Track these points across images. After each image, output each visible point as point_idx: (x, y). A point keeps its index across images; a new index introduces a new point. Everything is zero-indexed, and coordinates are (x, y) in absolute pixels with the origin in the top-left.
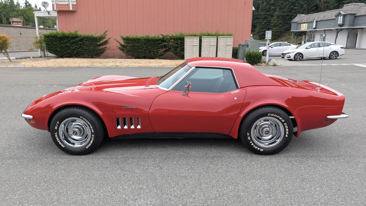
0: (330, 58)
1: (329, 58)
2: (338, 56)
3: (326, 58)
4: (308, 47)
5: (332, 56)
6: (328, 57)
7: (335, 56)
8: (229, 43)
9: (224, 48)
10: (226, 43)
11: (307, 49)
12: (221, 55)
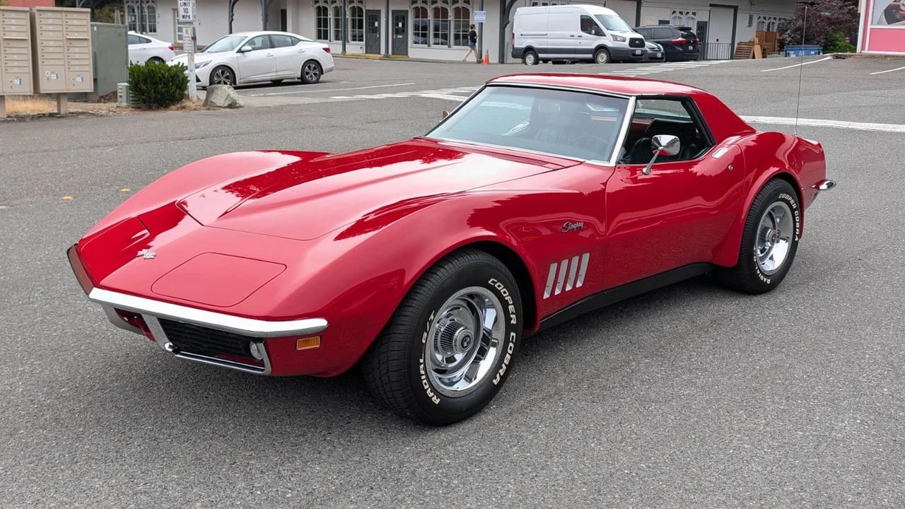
0: (303, 81)
1: (300, 80)
2: (322, 73)
3: (284, 81)
4: (243, 49)
5: (307, 73)
6: (298, 78)
7: (315, 74)
8: (76, 34)
9: (60, 50)
10: (65, 33)
11: (243, 52)
12: (54, 77)
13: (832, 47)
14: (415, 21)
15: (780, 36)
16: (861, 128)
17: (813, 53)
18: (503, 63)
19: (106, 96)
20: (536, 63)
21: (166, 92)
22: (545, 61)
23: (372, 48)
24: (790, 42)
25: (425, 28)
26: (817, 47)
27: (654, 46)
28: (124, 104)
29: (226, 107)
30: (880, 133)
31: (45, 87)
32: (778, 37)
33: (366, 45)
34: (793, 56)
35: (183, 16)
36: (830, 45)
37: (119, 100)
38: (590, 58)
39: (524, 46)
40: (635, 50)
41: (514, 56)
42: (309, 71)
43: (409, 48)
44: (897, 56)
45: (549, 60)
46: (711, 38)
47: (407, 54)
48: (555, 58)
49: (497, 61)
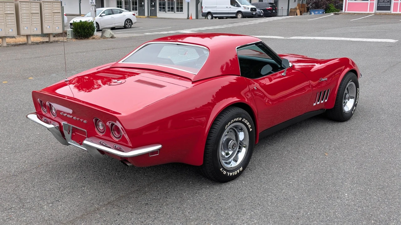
0: (125, 27)
2: (132, 24)
3: (116, 27)
4: (102, 15)
5: (127, 24)
6: (123, 26)
7: (130, 25)
8: (56, 10)
9: (51, 17)
10: (52, 10)
11: (102, 16)
12: (48, 27)
13: (328, 10)
14: (159, 2)
15: (308, 5)
16: (354, 40)
17: (321, 12)
18: (197, 19)
19: (58, 34)
20: (212, 18)
21: (88, 32)
22: (216, 17)
23: (141, 13)
24: (311, 8)
25: (164, 5)
26: (323, 10)
27: (259, 11)
28: (70, 37)
29: (110, 38)
30: (362, 42)
31: (45, 32)
32: (306, 6)
33: (139, 12)
34: (313, 14)
35: (91, 3)
36: (328, 9)
37: (68, 36)
38: (234, 16)
39: (207, 12)
40: (253, 13)
41: (203, 16)
42: (127, 23)
43: (157, 13)
44: (359, 13)
45: (218, 17)
46: (280, 7)
47: (156, 16)
48: (220, 16)
49: (195, 18)
